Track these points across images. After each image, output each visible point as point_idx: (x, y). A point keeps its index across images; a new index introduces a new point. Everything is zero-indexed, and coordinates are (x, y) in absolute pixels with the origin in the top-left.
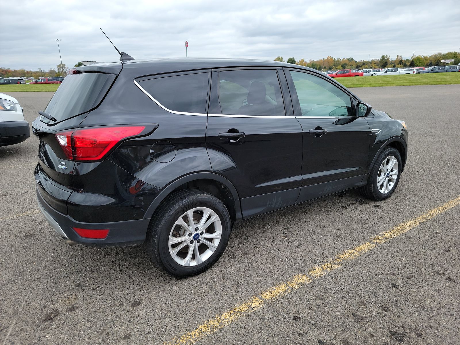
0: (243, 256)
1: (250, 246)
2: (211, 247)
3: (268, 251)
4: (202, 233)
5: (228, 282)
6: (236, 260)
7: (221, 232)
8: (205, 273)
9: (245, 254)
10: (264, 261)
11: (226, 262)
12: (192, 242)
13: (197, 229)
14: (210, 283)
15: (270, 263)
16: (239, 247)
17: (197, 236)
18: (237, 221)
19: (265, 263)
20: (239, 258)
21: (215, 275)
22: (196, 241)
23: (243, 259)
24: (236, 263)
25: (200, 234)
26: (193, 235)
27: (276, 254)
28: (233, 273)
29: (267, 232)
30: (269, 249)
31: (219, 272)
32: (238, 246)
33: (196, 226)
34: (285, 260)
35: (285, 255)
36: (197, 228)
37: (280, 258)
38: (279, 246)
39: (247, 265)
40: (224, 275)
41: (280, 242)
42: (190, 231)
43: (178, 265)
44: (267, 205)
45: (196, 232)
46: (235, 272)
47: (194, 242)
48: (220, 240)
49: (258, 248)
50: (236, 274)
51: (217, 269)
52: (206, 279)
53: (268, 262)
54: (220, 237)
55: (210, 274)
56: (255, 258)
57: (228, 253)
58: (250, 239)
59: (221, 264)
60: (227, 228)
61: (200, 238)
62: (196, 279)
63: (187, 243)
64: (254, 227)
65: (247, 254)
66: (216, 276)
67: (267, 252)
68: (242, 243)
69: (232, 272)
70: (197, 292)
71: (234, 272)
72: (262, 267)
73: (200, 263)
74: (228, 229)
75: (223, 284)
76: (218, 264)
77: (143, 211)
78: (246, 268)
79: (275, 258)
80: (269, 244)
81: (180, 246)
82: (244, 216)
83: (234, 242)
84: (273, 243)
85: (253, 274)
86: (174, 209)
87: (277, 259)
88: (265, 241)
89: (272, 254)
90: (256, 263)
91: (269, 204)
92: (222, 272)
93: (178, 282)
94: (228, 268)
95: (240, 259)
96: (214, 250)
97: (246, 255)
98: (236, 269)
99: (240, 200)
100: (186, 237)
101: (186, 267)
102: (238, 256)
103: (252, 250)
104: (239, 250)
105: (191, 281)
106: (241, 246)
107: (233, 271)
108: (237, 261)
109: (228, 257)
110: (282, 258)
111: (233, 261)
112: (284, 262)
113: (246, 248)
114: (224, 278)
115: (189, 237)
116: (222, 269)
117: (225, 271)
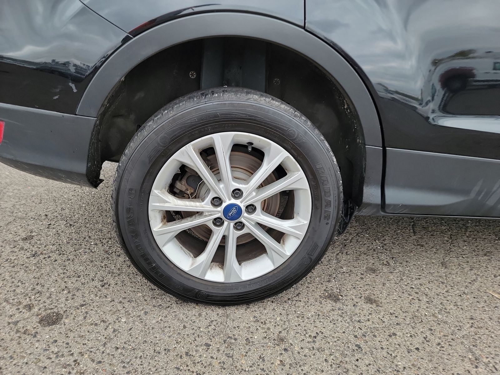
0: (361, 303)
1: (393, 285)
2: (272, 251)
3: (440, 316)
4: (251, 208)
5: (281, 361)
6: (339, 305)
7: (307, 222)
8: (245, 307)
9: (369, 300)
10: (417, 341)
11: (312, 300)
12: (218, 222)
13: (237, 193)
14: (235, 339)
15: (431, 354)
16: (363, 276)
17: (234, 211)
18: (364, 212)
19: (417, 349)
20: (350, 304)
21: (265, 323)
22: (232, 224)
23: (357, 311)
24: (335, 315)
25: (243, 209)
26: (224, 205)
27: (459, 334)
28: (310, 340)
29: (453, 267)
30: (443, 312)
31: (278, 319)
32: (362, 274)
33: (237, 185)
34: (487, 365)
35: (490, 349)
36: (239, 190)
37: (470, 350)
38: (477, 315)
39: (359, 333)
40: (284, 334)
41: (482, 304)
42: (216, 193)
43: (173, 266)
44: (472, 195)
45: (233, 201)
46: (318, 338)
47: (226, 223)
48: (299, 242)
49: (411, 298)
50: (317, 345)
51: (279, 310)
52: (236, 324)
53: (428, 349)
54: (302, 234)
55: (255, 317)
56: (391, 322)
57: (329, 281)
58: (400, 269)
59: (294, 302)
60: (327, 217)
61: (242, 220)
62: (215, 314)
63: (206, 220)
64: (422, 246)
65: (375, 301)
66: (263, 328)
67: (436, 317)
68: (374, 271)
69: (310, 336)
70: (187, 354)
71: (315, 337)
72: (403, 357)
73: (233, 280)
74: (330, 221)
75: (264, 360)
76: (289, 299)
77: (75, 91)
78: (351, 338)
79: (453, 343)
80: (449, 298)
81: (183, 221)
82: (388, 201)
83: (359, 261)
84: (462, 300)
85: (365, 368)
86: (172, 113)
87: (460, 349)
88: (437, 286)
89: (447, 330)
90: (390, 336)
91: (479, 193)
92: (287, 323)
93: (174, 305)
94: (306, 320)
95: (349, 308)
96: (280, 261)
97: (372, 303)
98: (324, 330)
99: (384, 152)
100: (203, 203)
101: (194, 279)
102: (348, 298)
103: (395, 296)
104: (361, 283)
105: (200, 315)
106: (369, 277)
107: (314, 334)
108: (339, 309)
109: (325, 290)
110: (478, 352)
111: (329, 305)
112: (480, 370)
113: (380, 286)
114: (278, 345)
115: (211, 206)
116: (290, 317)
117: (294, 323)
